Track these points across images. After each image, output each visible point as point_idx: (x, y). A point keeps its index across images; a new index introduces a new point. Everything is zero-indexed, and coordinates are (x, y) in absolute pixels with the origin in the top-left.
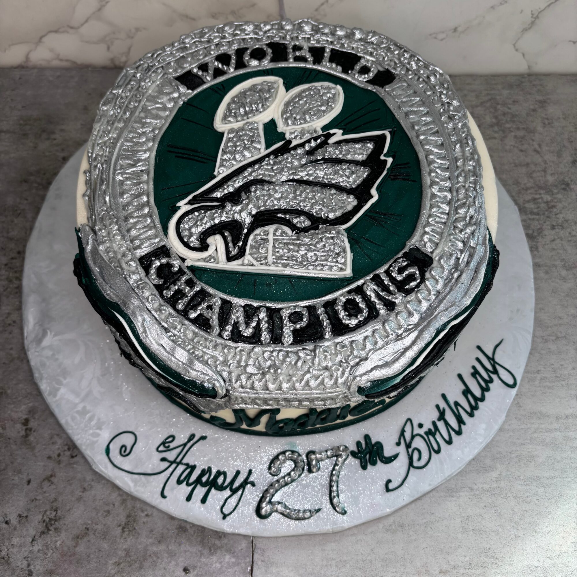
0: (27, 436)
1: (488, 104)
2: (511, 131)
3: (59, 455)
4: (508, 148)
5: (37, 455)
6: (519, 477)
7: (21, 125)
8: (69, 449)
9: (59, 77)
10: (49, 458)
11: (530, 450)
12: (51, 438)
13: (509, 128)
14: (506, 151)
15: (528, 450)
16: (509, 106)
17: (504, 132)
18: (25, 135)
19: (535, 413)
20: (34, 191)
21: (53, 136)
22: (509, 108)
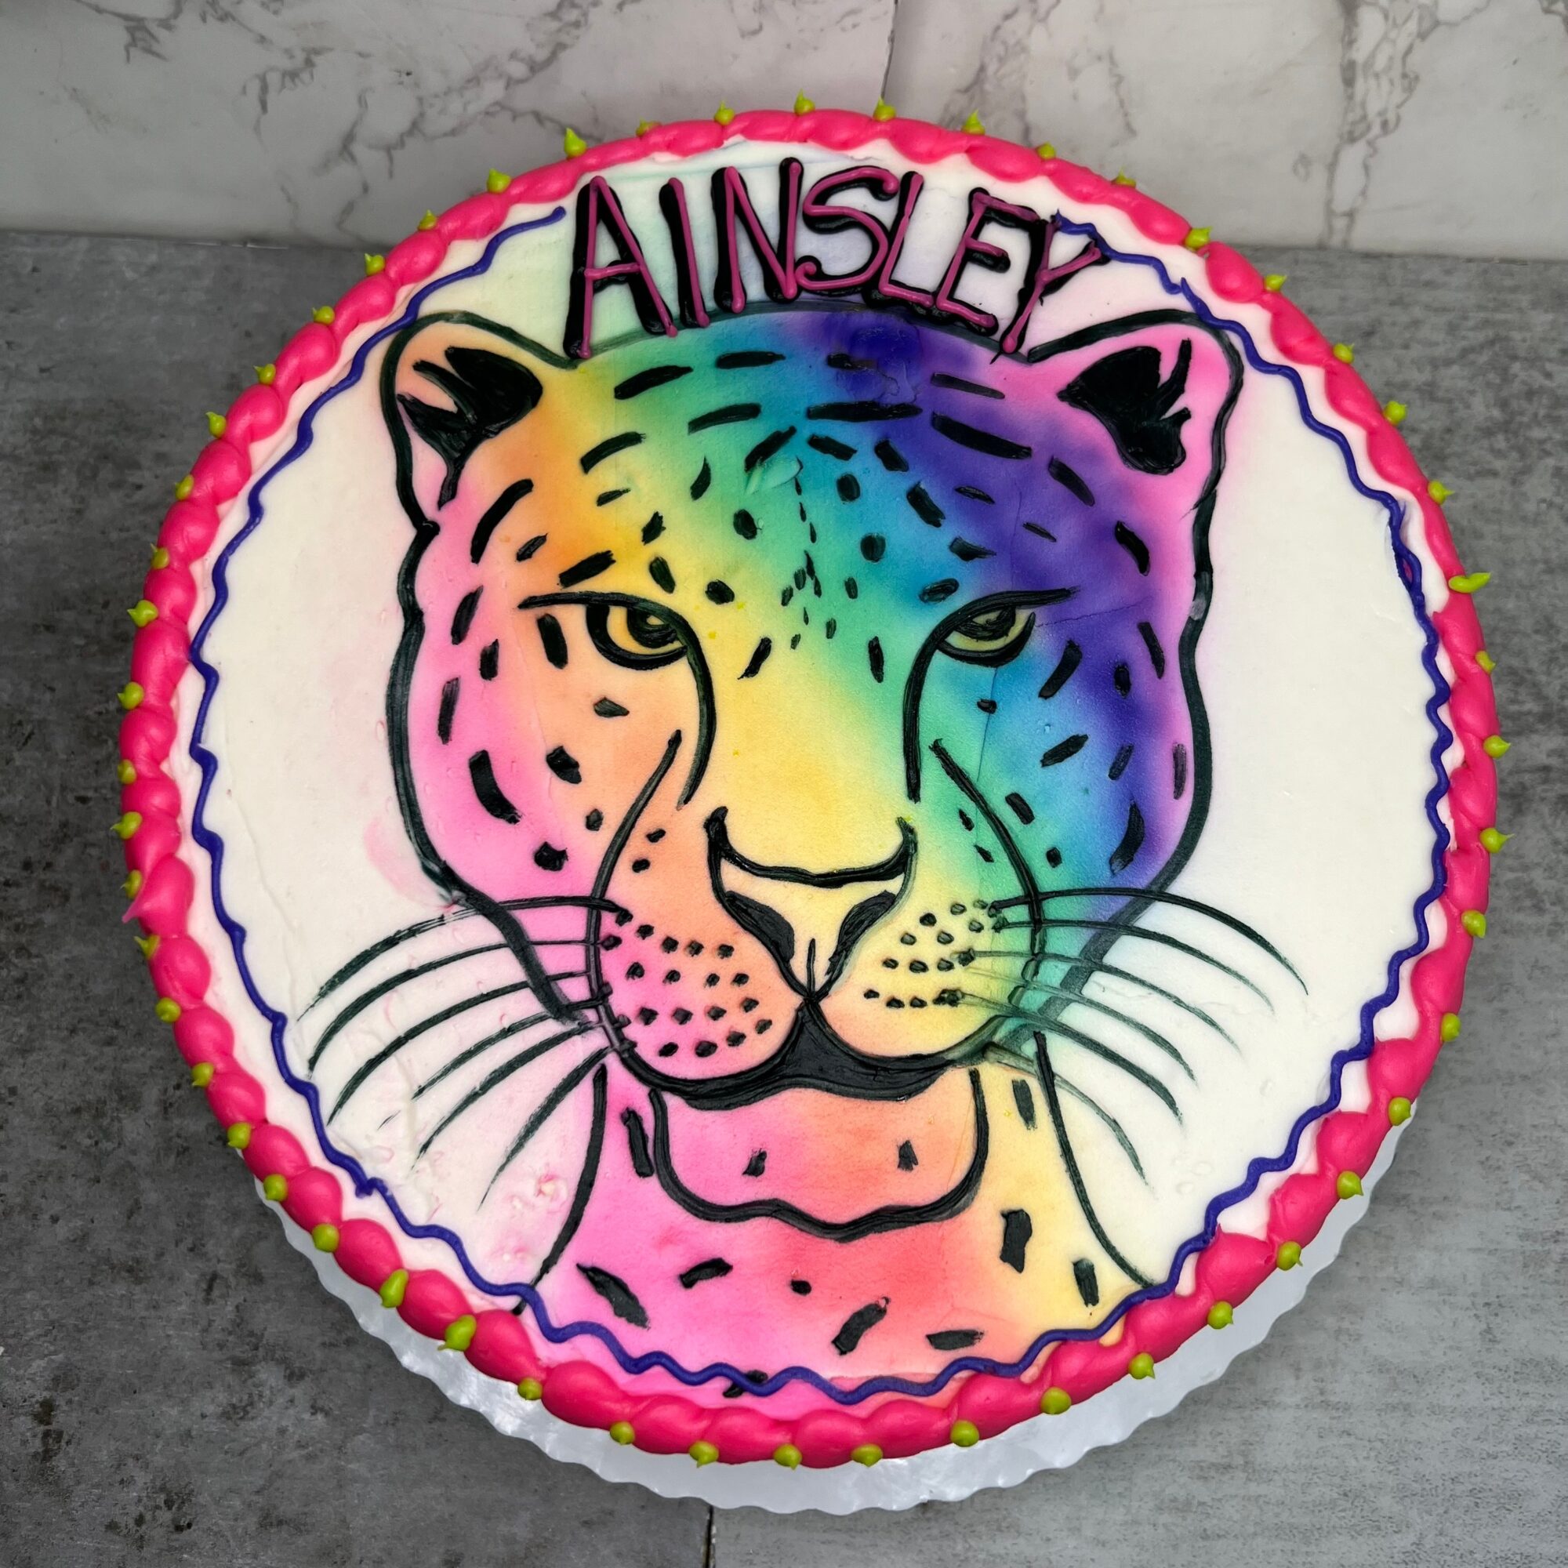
0: (47, 1455)
1: (1483, 358)
2: (1548, 454)
3: (140, 1521)
4: (1530, 507)
5: (77, 1515)
6: (1471, 1552)
7: (35, 431)
8: (169, 1504)
9: (154, 269)
10: (112, 1527)
11: (1511, 1475)
12: (120, 1465)
13: (1542, 442)
14: (1524, 519)
15: (1504, 1475)
16: (1549, 366)
17: (1523, 454)
18: (48, 468)
19: (1537, 1364)
20: (73, 661)
21: (134, 478)
22: (1548, 375)
